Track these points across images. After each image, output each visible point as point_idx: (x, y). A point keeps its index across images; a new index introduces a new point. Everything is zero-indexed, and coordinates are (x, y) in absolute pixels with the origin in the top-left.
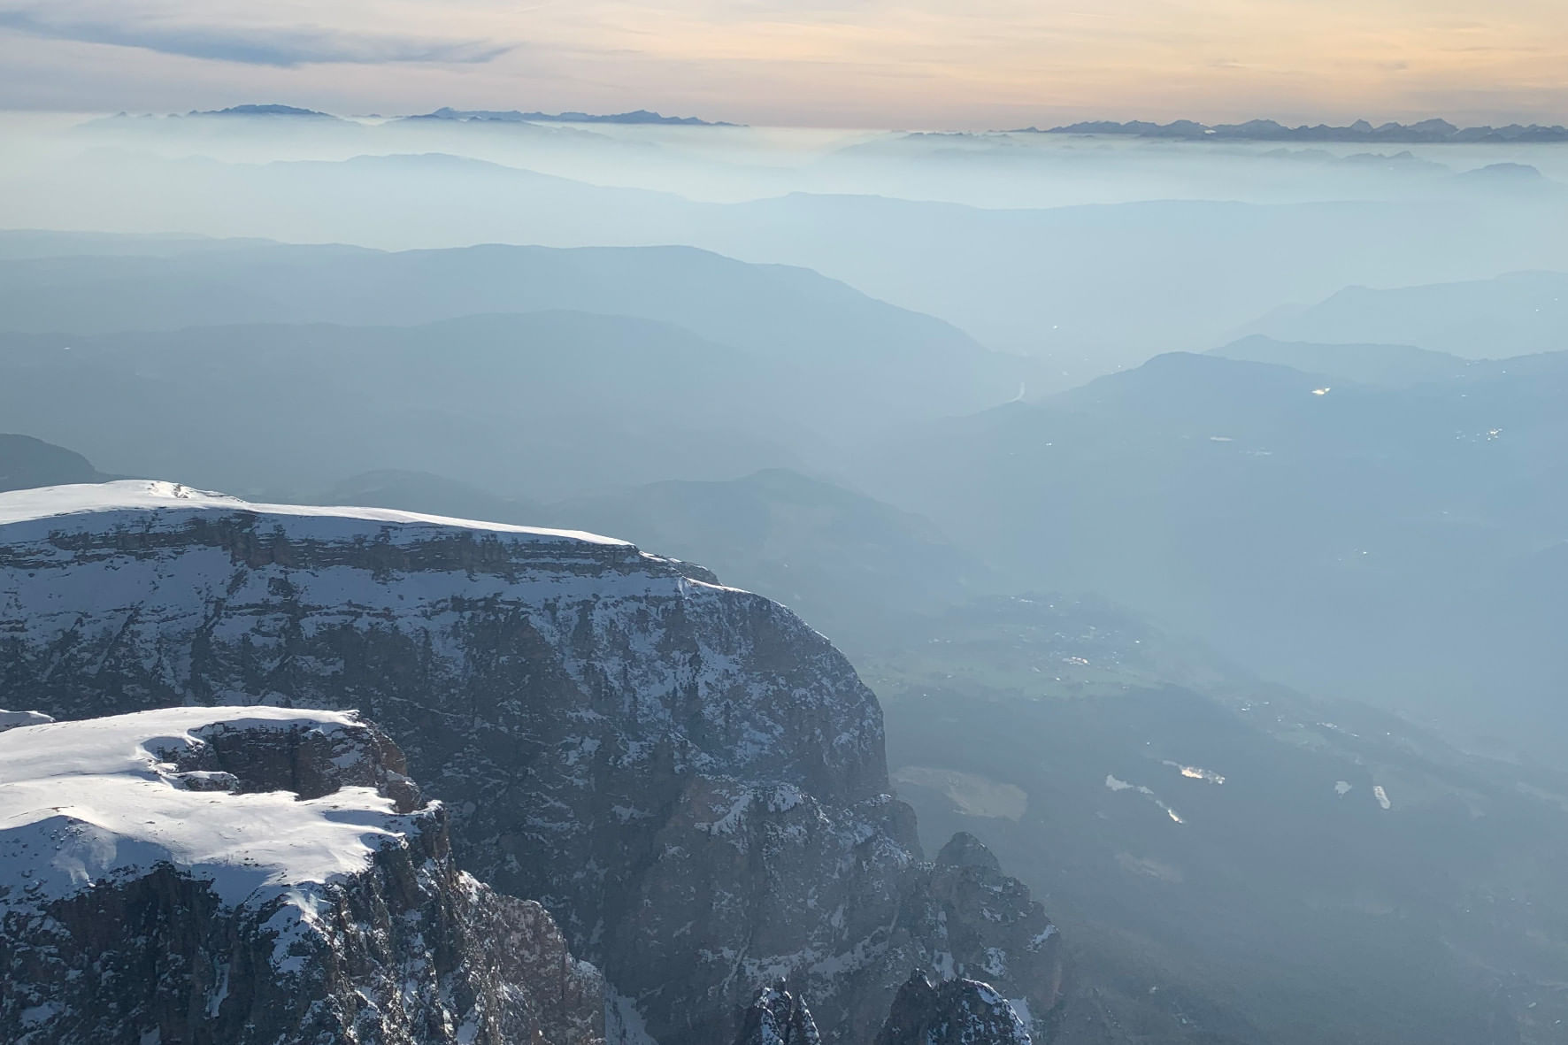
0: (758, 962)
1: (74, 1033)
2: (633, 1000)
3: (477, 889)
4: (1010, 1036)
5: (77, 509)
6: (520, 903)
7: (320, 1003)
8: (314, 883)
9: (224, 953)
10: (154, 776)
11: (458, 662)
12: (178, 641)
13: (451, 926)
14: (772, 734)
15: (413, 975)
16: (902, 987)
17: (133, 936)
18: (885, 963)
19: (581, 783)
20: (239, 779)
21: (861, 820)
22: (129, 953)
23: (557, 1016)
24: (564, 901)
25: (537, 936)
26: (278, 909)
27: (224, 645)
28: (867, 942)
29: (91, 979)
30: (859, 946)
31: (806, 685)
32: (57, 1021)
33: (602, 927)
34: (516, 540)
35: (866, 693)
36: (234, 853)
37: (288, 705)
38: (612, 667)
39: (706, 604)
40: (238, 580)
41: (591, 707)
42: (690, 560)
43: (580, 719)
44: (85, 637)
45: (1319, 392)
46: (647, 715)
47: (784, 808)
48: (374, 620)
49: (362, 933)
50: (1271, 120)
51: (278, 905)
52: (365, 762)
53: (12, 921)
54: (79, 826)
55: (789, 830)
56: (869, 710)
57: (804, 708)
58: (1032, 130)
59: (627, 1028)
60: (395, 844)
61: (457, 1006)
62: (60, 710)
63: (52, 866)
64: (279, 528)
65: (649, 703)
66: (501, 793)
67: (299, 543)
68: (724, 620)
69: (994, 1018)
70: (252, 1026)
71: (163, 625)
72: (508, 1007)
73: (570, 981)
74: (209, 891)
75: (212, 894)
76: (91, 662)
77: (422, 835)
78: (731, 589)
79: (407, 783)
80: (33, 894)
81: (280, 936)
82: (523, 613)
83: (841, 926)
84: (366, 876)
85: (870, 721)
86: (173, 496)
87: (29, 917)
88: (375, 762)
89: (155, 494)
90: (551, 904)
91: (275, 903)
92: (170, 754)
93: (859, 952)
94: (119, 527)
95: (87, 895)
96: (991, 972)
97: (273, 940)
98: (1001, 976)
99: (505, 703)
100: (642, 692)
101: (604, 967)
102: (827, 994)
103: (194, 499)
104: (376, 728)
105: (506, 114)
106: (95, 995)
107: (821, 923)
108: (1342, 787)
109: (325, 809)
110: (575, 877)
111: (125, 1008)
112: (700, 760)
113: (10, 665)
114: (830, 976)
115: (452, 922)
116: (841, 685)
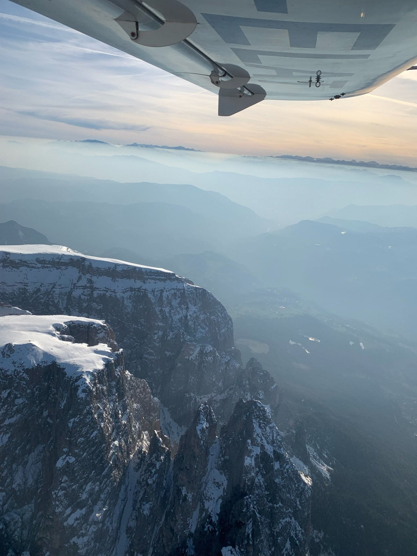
0: (200, 397)
1: (27, 408)
2: (167, 408)
3: (130, 376)
4: (265, 415)
5: (43, 252)
6: (140, 380)
7: (89, 407)
8: (90, 371)
9: (66, 390)
10: (54, 335)
11: (130, 307)
12: (64, 295)
13: (123, 386)
14: (205, 330)
15: (112, 400)
16: (237, 403)
17: (44, 382)
18: (233, 396)
19: (157, 344)
20: (75, 338)
21: (227, 355)
22: (43, 387)
23: (148, 413)
24: (152, 380)
25: (144, 390)
26: (80, 379)
27: (74, 298)
28: (228, 390)
29: (33, 393)
30: (226, 391)
31: (214, 315)
32: (23, 404)
33: (161, 387)
34: (146, 270)
35: (229, 317)
36: (71, 361)
37: (88, 317)
38: (167, 310)
39: (191, 291)
40: (80, 278)
41: (161, 322)
42: (187, 278)
43: (158, 325)
44: (42, 291)
45: (343, 233)
46: (175, 324)
47: (208, 352)
48: (111, 293)
49: (100, 387)
50: (331, 158)
51: (81, 377)
52: (105, 336)
53: (16, 372)
54: (35, 347)
55: (209, 358)
56: (230, 322)
57: (213, 322)
58: (272, 156)
59: (166, 416)
60: (111, 362)
61: (123, 409)
62: (34, 311)
63: (27, 358)
64: (90, 263)
65: (175, 321)
66: (138, 347)
67: (95, 268)
68: (195, 296)
69: (261, 410)
70: (71, 412)
71: (61, 290)
72: (136, 410)
73: (152, 403)
74: (64, 371)
75: (65, 372)
76: (42, 298)
77: (117, 359)
78: (197, 286)
79: (115, 343)
80: (21, 365)
81: (80, 386)
82: (147, 293)
83: (221, 386)
84: (103, 370)
85: (230, 325)
86: (66, 251)
87: (20, 372)
88: (108, 336)
89: (62, 250)
90: (148, 381)
91: (80, 377)
92: (59, 329)
93: (226, 394)
94: (53, 259)
95: (34, 368)
96: (260, 397)
97: (78, 388)
98: (263, 399)
99: (141, 320)
100: (174, 317)
101: (160, 399)
102: (217, 406)
103: (71, 253)
104: (109, 326)
105: (149, 145)
106: (33, 398)
107: (216, 385)
108: (351, 343)
109: (94, 350)
110: (155, 372)
111: (40, 403)
112: (187, 338)
113: (23, 296)
114: (218, 400)
115: (123, 385)
116: (223, 315)
